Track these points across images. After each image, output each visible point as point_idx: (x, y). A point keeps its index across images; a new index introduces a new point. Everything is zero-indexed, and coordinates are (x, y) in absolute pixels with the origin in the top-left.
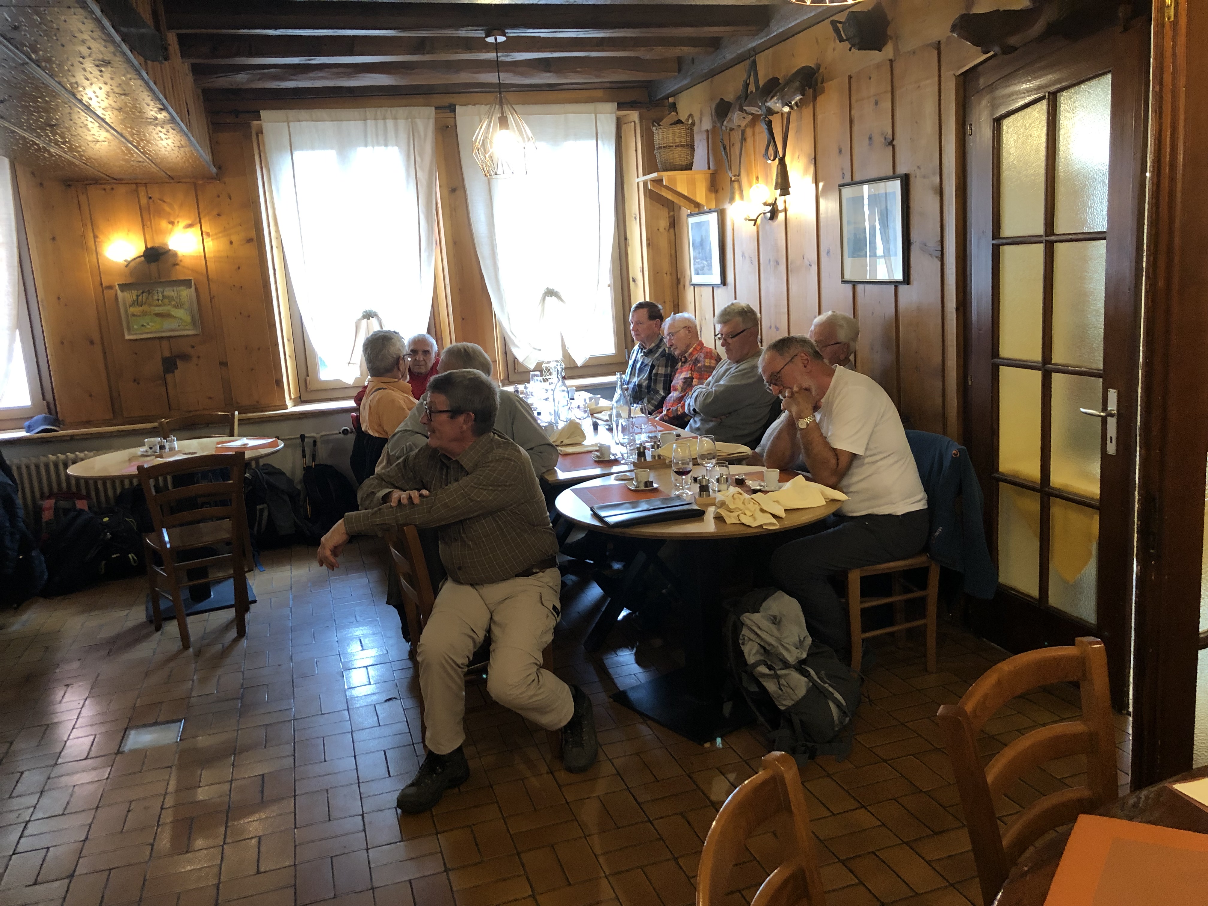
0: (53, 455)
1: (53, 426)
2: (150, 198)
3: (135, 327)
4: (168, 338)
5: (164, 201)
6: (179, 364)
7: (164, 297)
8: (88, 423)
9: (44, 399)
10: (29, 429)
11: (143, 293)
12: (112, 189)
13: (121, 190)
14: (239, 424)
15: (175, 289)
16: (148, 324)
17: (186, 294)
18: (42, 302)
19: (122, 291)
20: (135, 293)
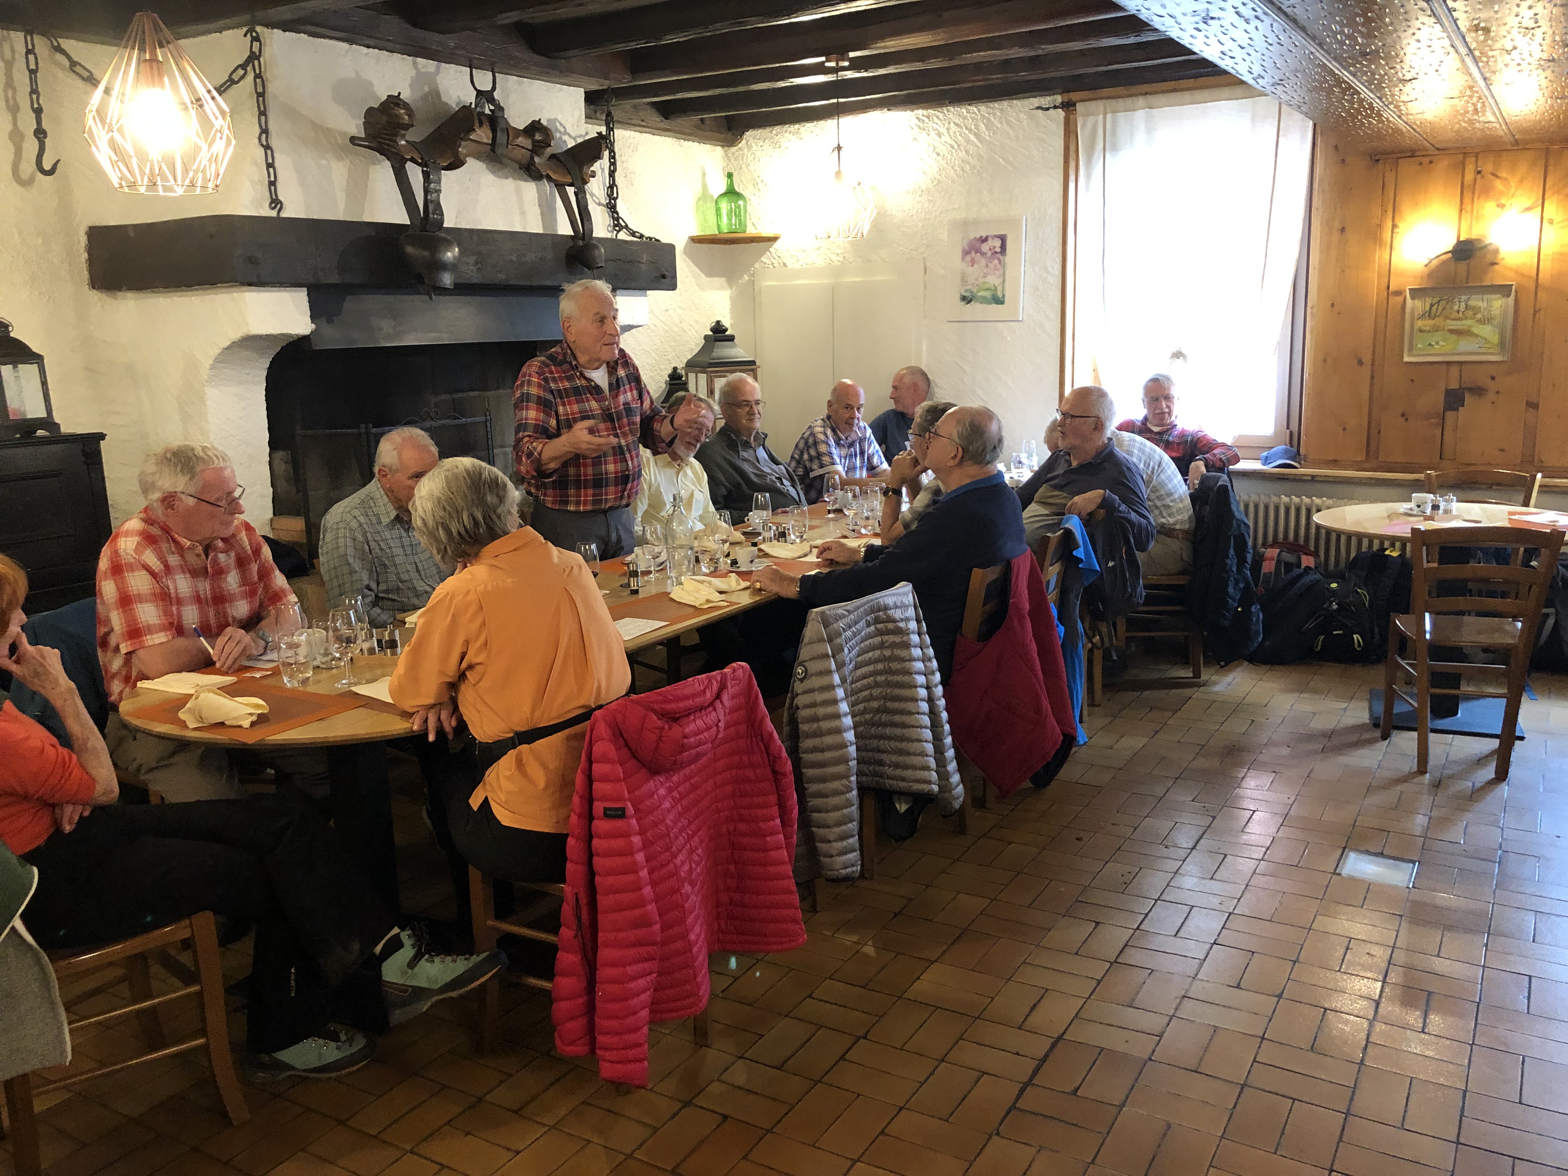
0: (1286, 496)
1: (1293, 460)
2: (1479, 172)
3: (1420, 346)
4: (1461, 363)
5: (1497, 177)
6: (1468, 398)
7: (1467, 307)
8: (1334, 463)
9: (1288, 428)
10: (1266, 461)
11: (1439, 302)
12: (1431, 162)
13: (1443, 164)
14: (1539, 492)
15: (1485, 297)
16: (1437, 343)
17: (1498, 305)
18: (1312, 308)
19: (1413, 298)
20: (1429, 301)
